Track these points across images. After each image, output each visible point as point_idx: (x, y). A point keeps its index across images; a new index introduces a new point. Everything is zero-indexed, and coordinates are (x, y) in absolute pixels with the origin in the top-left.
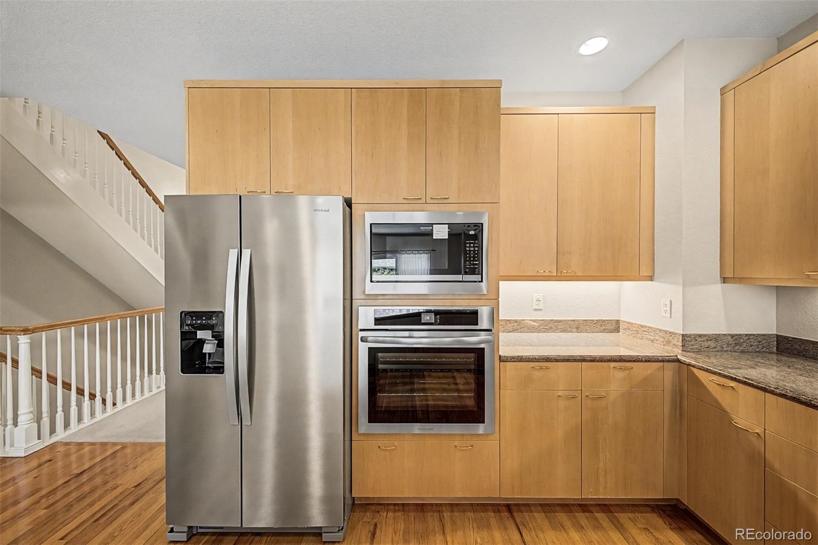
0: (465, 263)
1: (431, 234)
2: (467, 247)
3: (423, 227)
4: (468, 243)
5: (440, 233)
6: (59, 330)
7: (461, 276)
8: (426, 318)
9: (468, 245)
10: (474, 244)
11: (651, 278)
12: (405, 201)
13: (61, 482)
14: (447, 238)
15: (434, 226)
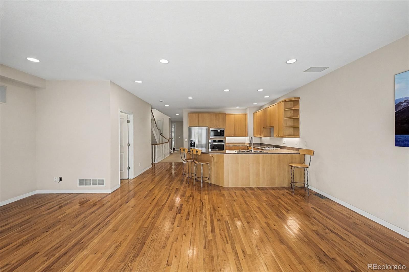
1: (218, 131)
8: (217, 141)
11: (247, 136)
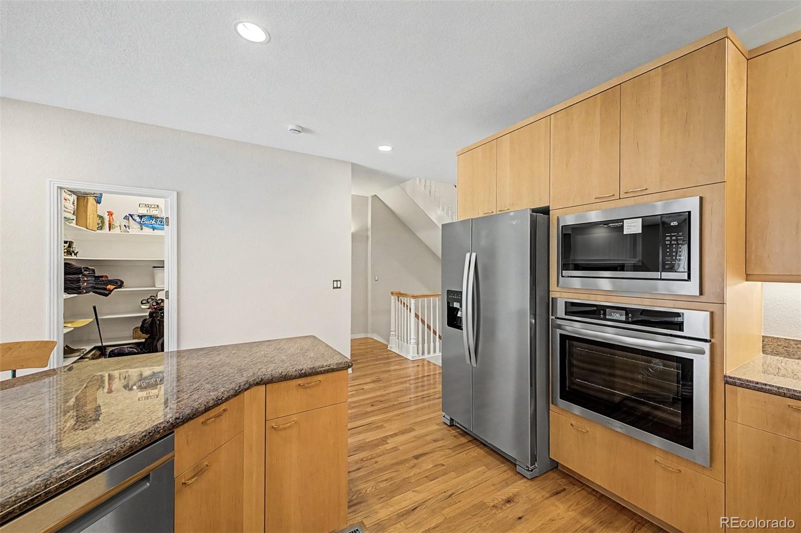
0: (663, 258)
1: (621, 230)
2: (668, 240)
3: (613, 223)
4: (668, 236)
5: (633, 227)
6: (426, 299)
7: (659, 273)
8: (615, 315)
9: (668, 238)
10: (677, 237)
12: (597, 200)
13: (420, 376)
14: (640, 232)
15: (625, 221)
